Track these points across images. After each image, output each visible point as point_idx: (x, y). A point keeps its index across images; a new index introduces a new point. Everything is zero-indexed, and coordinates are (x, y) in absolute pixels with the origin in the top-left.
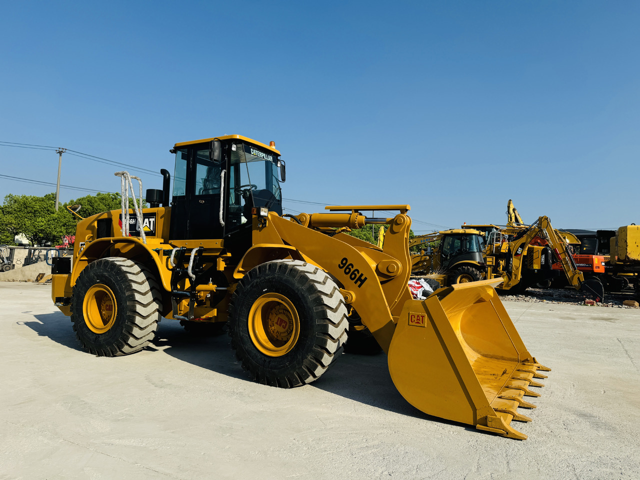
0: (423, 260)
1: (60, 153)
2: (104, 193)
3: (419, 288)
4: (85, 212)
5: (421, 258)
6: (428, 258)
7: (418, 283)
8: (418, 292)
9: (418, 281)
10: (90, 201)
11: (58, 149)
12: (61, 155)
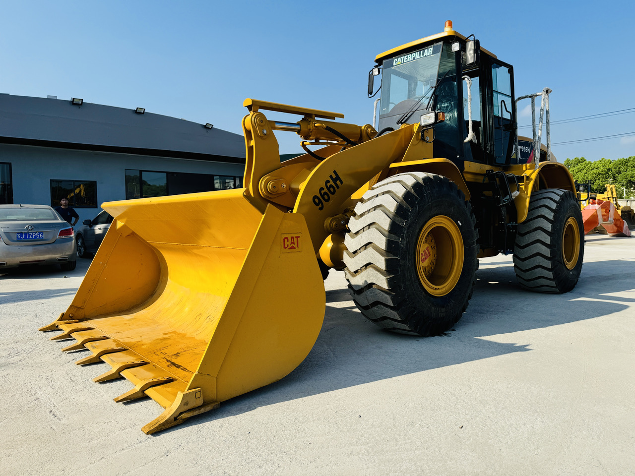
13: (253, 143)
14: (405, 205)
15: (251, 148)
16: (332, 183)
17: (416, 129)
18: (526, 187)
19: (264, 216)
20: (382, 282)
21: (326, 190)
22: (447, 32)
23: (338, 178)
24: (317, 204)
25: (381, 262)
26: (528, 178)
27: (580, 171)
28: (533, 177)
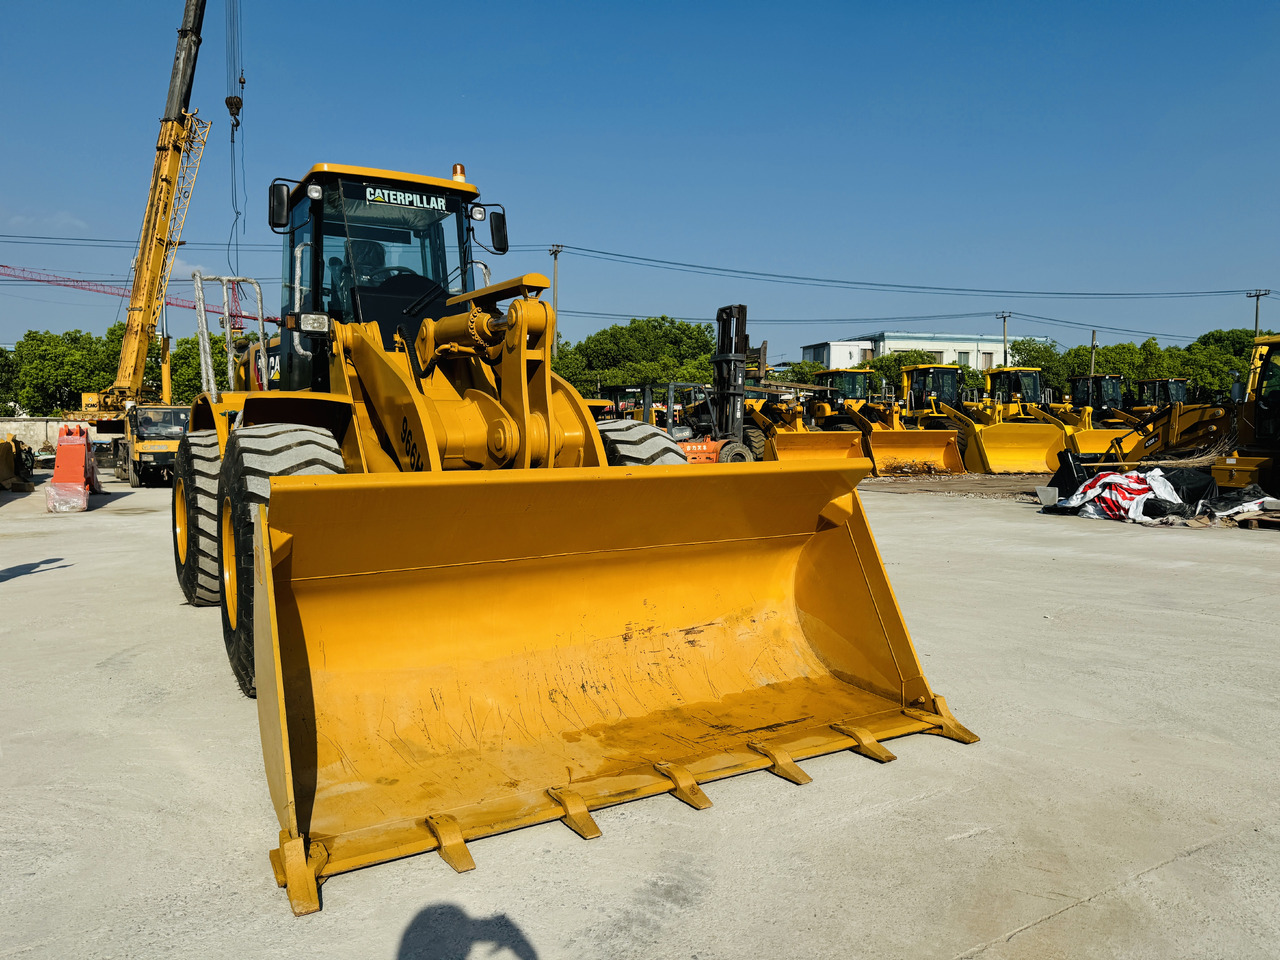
0: (1206, 418)
1: (555, 254)
2: (641, 319)
3: (1140, 492)
4: (605, 355)
5: (1202, 415)
6: (1221, 412)
7: (1143, 481)
8: (1134, 503)
9: (1142, 476)
10: (614, 335)
11: (551, 248)
12: (556, 258)
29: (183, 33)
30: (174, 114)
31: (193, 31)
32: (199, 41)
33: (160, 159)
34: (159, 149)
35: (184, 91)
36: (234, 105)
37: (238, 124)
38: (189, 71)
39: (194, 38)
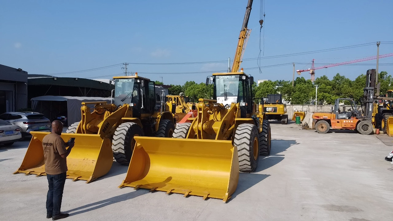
13: (84, 114)
14: (128, 133)
15: (84, 116)
16: (107, 125)
17: (128, 106)
18: (158, 120)
19: (103, 140)
20: (123, 152)
21: (106, 127)
22: (135, 76)
23: (108, 123)
24: (104, 132)
25: (123, 147)
26: (158, 118)
27: (192, 89)
28: (160, 117)
29: (247, 8)
30: (243, 29)
31: (250, 7)
32: (251, 9)
33: (239, 41)
34: (239, 39)
35: (246, 23)
36: (261, 22)
37: (262, 27)
38: (248, 17)
39: (249, 8)
